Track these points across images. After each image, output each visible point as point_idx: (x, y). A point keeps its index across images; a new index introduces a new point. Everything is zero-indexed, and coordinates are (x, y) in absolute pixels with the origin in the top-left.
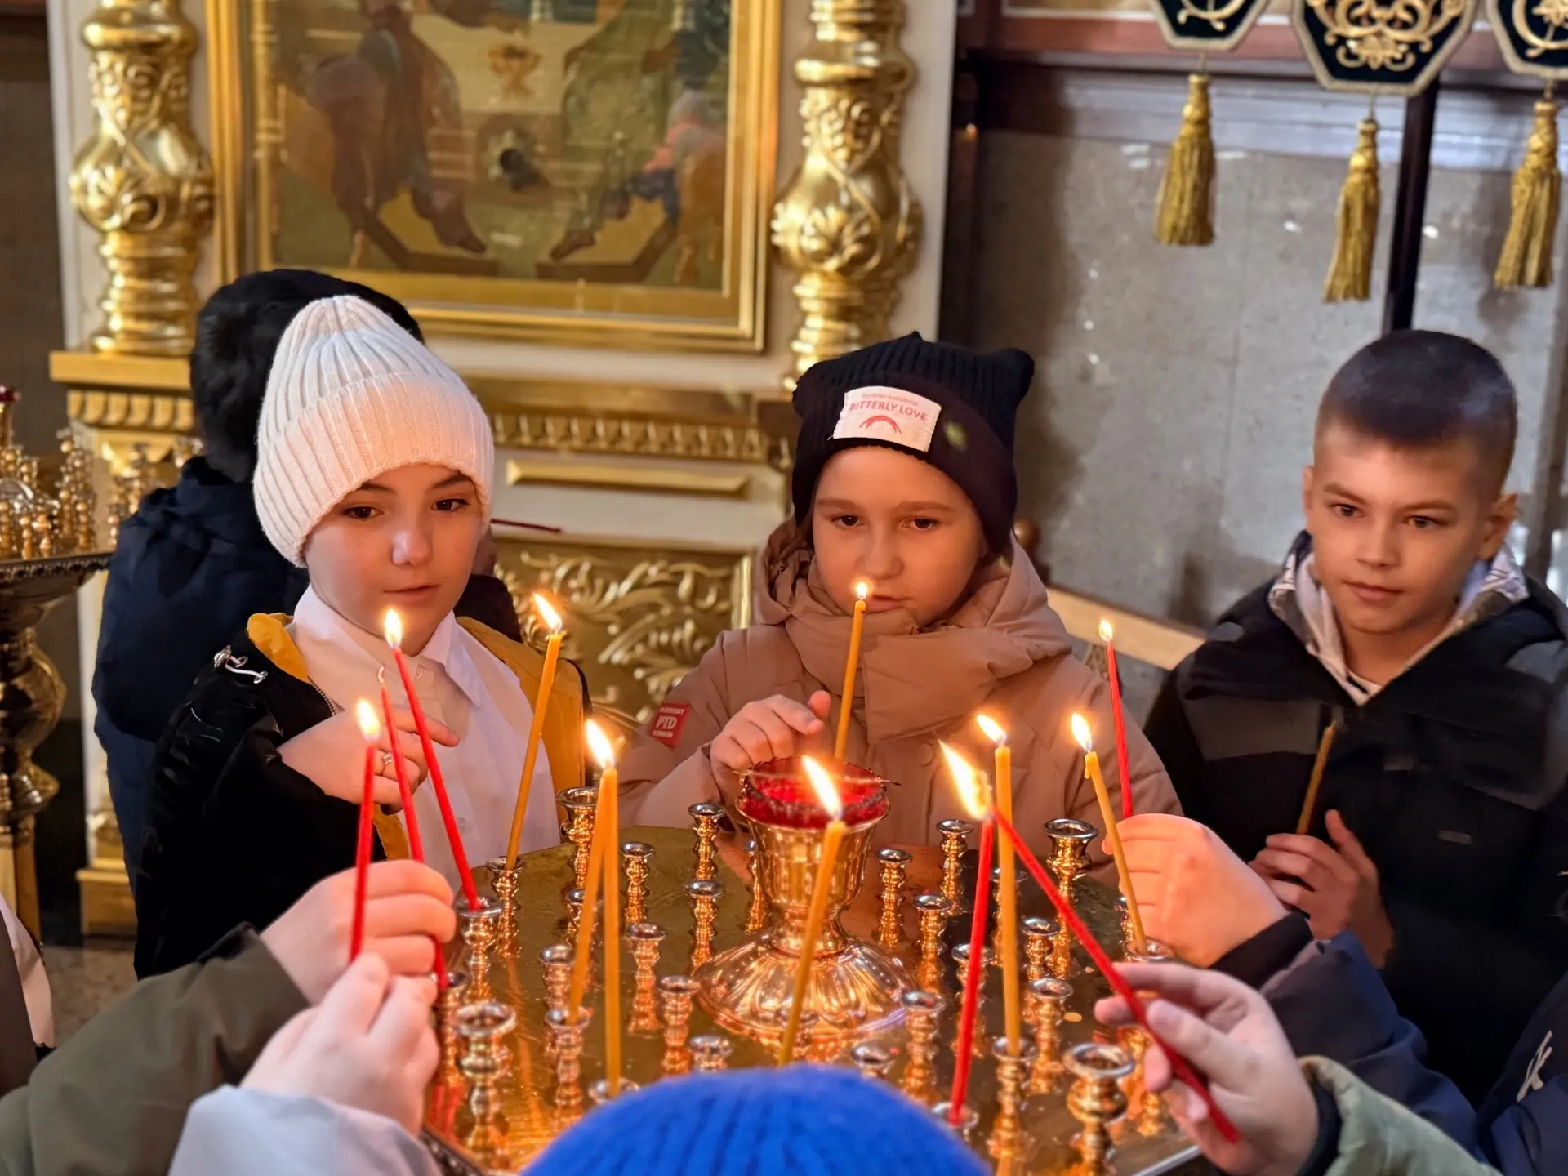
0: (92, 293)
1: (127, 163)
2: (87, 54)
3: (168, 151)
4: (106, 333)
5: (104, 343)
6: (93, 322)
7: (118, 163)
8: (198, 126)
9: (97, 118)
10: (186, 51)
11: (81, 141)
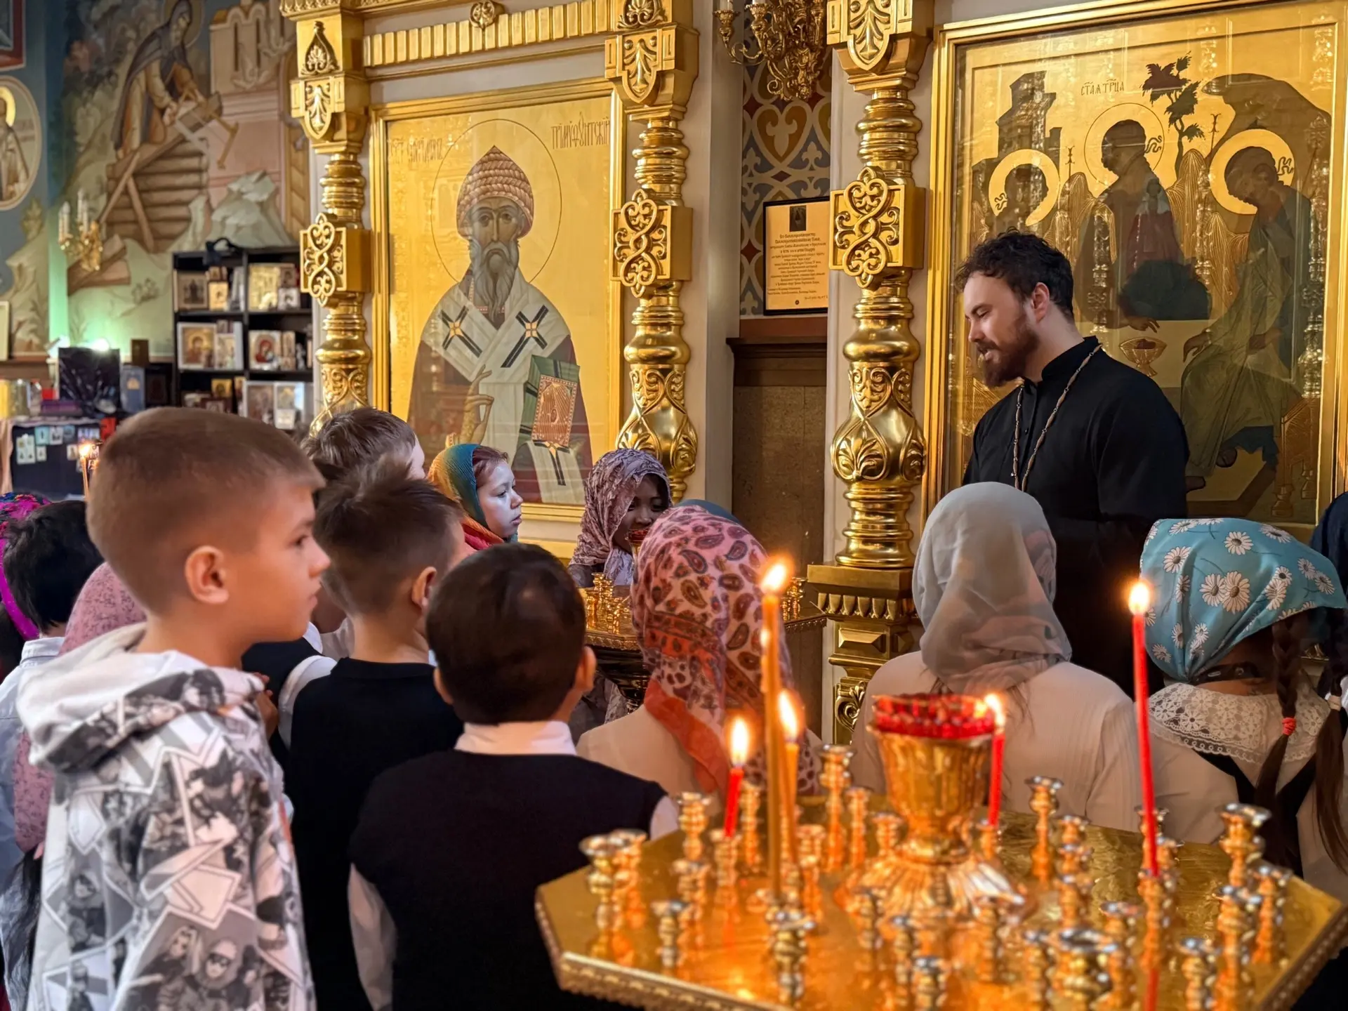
0: (841, 526)
1: (864, 434)
2: (847, 362)
3: (895, 426)
4: (847, 553)
5: (844, 559)
6: (840, 547)
7: (859, 435)
8: (915, 410)
9: (851, 406)
10: (911, 358)
11: (841, 422)
